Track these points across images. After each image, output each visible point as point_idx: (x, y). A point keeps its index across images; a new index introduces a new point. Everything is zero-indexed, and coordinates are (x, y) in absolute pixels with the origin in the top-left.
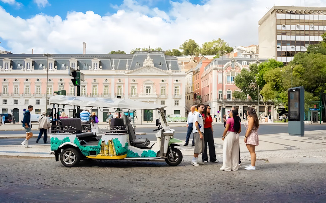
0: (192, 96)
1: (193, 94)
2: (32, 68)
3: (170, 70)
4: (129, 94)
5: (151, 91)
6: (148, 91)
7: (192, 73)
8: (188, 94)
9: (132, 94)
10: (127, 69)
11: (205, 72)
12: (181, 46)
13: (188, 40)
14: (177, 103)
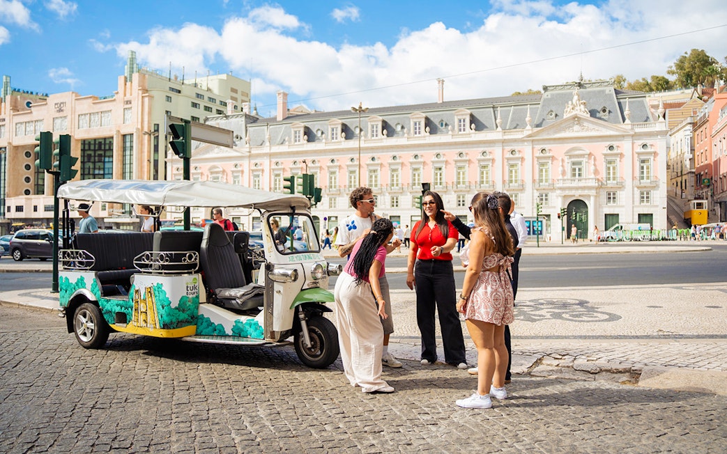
0: (691, 180)
1: (694, 175)
2: (340, 136)
3: (627, 121)
4: (534, 181)
5: (583, 172)
6: (577, 172)
7: (689, 127)
8: (682, 175)
9: (541, 181)
10: (528, 127)
11: (719, 120)
12: (671, 67)
13: (689, 52)
14: (645, 197)
